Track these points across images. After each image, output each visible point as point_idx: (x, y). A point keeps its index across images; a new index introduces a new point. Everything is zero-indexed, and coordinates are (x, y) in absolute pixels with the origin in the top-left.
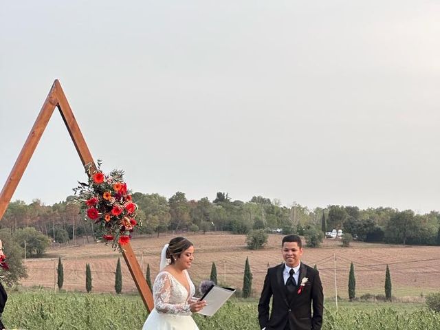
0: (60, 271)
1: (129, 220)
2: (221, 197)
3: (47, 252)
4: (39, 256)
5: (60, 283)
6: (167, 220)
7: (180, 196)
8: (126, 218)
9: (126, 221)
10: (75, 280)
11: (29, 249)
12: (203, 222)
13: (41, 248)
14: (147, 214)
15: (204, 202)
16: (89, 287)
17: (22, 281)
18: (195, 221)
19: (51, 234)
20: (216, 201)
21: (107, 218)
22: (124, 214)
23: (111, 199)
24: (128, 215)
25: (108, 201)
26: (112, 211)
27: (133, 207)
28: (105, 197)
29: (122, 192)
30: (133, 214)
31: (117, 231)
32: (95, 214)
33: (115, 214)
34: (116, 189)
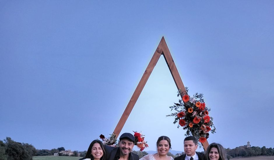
6: (260, 153)
7: (264, 147)
8: (204, 125)
9: (203, 127)
12: (270, 153)
14: (255, 151)
15: (271, 149)
18: (268, 153)
19: (231, 156)
21: (191, 125)
22: (203, 123)
23: (193, 112)
24: (206, 124)
25: (191, 114)
26: (194, 120)
27: (208, 118)
28: (189, 111)
29: (202, 109)
30: (209, 123)
31: (197, 134)
32: (183, 122)
33: (195, 122)
34: (197, 106)
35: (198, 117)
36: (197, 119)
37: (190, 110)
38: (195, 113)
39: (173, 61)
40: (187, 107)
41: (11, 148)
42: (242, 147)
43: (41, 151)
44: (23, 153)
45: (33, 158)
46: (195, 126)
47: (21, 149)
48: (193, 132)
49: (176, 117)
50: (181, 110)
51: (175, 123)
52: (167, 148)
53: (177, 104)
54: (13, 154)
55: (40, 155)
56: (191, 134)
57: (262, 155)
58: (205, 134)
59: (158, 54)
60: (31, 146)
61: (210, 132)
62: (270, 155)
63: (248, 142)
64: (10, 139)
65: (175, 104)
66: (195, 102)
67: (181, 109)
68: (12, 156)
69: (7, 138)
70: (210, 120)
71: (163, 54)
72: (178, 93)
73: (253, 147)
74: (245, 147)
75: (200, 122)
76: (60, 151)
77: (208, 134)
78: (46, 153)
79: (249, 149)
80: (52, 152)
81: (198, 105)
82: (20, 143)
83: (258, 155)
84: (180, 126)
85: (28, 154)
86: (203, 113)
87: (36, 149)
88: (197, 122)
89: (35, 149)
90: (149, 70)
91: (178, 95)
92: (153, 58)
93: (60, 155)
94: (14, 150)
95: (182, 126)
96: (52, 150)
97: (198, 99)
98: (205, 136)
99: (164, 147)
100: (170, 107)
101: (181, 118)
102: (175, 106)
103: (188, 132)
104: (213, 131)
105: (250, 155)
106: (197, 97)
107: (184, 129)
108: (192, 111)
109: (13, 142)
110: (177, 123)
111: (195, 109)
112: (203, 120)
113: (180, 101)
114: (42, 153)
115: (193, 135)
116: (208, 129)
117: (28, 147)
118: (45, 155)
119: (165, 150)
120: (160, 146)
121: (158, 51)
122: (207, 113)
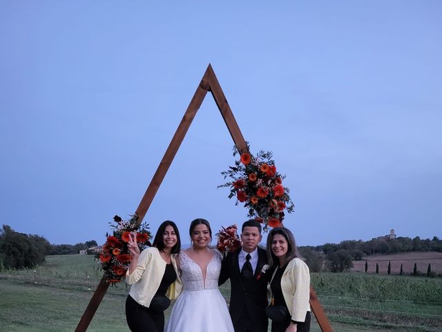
0: (366, 265)
1: (276, 202)
2: (435, 238)
3: (363, 258)
4: (360, 260)
5: (366, 270)
7: (418, 238)
8: (274, 200)
9: (273, 203)
10: (372, 269)
11: (356, 257)
12: (427, 248)
13: (360, 257)
14: (403, 245)
15: (428, 240)
16: (377, 272)
17: (352, 269)
18: (423, 248)
19: (365, 252)
20: (433, 240)
21: (254, 200)
22: (273, 196)
23: (257, 180)
24: (277, 198)
25: (254, 183)
26: (258, 192)
27: (280, 189)
28: (251, 179)
29: (270, 174)
30: (282, 197)
31: (265, 213)
32: (243, 196)
33: (260, 196)
34: (263, 170)
35: (263, 187)
36: (262, 191)
37: (253, 177)
38: (260, 181)
39: (226, 101)
40: (248, 172)
41: (11, 242)
42: (383, 238)
43: (58, 247)
44: (30, 251)
45: (46, 259)
46: (261, 201)
47: (26, 244)
48: (258, 210)
49: (233, 188)
50: (240, 178)
51: (230, 197)
52: (208, 235)
53: (234, 169)
54: (14, 253)
55: (58, 254)
56: (256, 215)
57: (414, 250)
58: (276, 213)
59: (202, 90)
60: (43, 239)
61: (285, 211)
62: (427, 251)
63: (392, 231)
64: (9, 227)
65: (231, 168)
66: (260, 164)
67: (239, 175)
68: (12, 255)
69: (4, 227)
70: (286, 192)
71: (210, 90)
72: (234, 151)
73: (400, 238)
74: (387, 238)
75: (269, 196)
76: (90, 247)
77: (282, 214)
78: (67, 250)
79: (394, 242)
80: (78, 248)
81: (264, 168)
82: (25, 235)
83: (408, 251)
84: (239, 201)
85: (37, 253)
86: (273, 181)
87: (51, 244)
88: (263, 196)
89: (48, 243)
90: (189, 116)
91: (234, 154)
92: (194, 97)
93: (90, 253)
94: (15, 245)
95: (241, 201)
96: (77, 245)
97: (266, 160)
98: (278, 216)
99: (203, 235)
100: (222, 173)
101: (240, 190)
102: (230, 171)
103: (251, 212)
104: (290, 209)
105: (395, 251)
106: (264, 156)
107: (245, 206)
108: (255, 179)
109: (14, 233)
110: (235, 198)
111: (260, 175)
112: (273, 192)
113: (237, 164)
114: (60, 251)
115: (260, 216)
116: (282, 206)
117: (39, 240)
118: (65, 253)
119: (205, 238)
120: (197, 234)
121: (202, 85)
122: (279, 182)
